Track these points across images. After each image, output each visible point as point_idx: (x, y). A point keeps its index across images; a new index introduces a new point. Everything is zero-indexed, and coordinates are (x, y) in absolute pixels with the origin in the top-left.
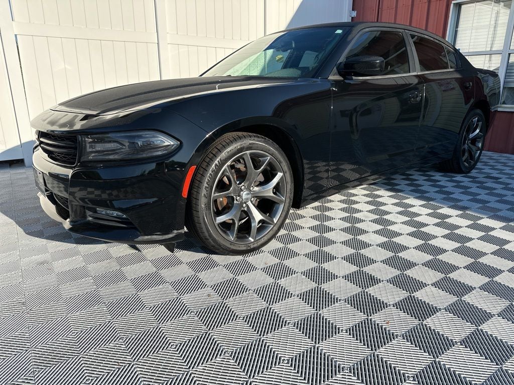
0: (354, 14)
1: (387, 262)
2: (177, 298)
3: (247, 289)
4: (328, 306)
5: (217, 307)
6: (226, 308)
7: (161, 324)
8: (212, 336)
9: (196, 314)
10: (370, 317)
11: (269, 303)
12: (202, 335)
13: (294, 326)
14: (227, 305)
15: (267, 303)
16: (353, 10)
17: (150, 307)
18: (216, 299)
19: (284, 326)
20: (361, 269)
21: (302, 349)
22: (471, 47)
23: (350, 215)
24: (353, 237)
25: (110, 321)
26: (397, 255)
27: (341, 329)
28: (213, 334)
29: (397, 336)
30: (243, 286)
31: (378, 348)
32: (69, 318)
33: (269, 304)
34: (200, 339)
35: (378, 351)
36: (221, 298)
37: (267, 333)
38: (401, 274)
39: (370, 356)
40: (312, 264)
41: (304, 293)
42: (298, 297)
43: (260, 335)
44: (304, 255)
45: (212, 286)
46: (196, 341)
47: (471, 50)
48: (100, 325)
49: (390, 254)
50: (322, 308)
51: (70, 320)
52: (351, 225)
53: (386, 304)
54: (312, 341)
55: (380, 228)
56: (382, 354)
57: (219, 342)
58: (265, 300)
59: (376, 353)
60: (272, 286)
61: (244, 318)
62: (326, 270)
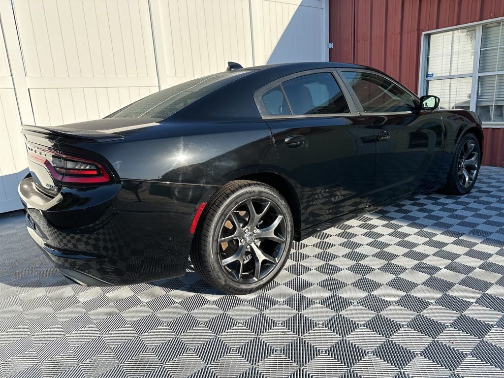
0: (331, 46)
1: (356, 284)
2: (176, 338)
3: (236, 323)
4: (309, 331)
5: (212, 342)
6: (220, 342)
7: (164, 363)
8: (211, 369)
9: (194, 351)
10: (345, 338)
11: (257, 333)
12: (202, 369)
13: (281, 352)
14: (221, 339)
15: (256, 334)
16: (330, 42)
17: (153, 349)
18: (210, 335)
19: (272, 354)
20: (335, 293)
21: (289, 372)
22: (443, 72)
23: (321, 240)
24: (326, 262)
25: (118, 366)
26: (364, 277)
27: (321, 350)
28: (211, 368)
29: (368, 352)
30: (233, 320)
31: (353, 364)
32: (81, 367)
33: (258, 335)
34: (201, 373)
35: (353, 367)
36: (215, 333)
37: (258, 362)
38: (368, 295)
39: (347, 372)
40: (292, 293)
41: (287, 321)
42: (282, 325)
43: (252, 364)
44: (284, 284)
45: (205, 323)
46: (197, 375)
47: (444, 75)
48: (111, 370)
49: (358, 277)
50: (304, 333)
51: (82, 369)
52: (323, 250)
53: (358, 324)
54: (297, 364)
55: (348, 252)
56: (357, 370)
57: (218, 374)
58: (253, 331)
59: (352, 369)
60: (258, 317)
61: (236, 349)
62: (305, 297)
